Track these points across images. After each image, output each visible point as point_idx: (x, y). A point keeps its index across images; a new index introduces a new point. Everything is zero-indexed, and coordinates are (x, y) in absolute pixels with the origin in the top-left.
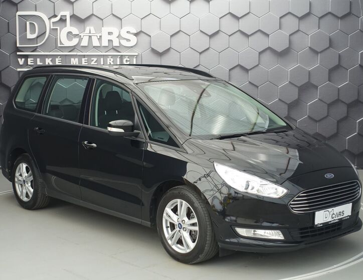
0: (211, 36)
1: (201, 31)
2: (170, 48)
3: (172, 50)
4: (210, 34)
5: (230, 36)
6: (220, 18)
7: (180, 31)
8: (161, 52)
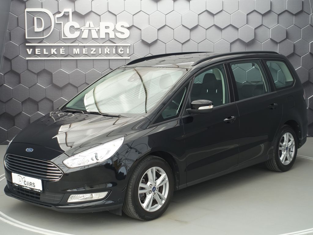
0: (191, 30)
1: (183, 26)
2: (158, 39)
3: (159, 41)
4: (190, 28)
5: (206, 29)
6: (199, 15)
7: (165, 25)
8: (150, 43)
